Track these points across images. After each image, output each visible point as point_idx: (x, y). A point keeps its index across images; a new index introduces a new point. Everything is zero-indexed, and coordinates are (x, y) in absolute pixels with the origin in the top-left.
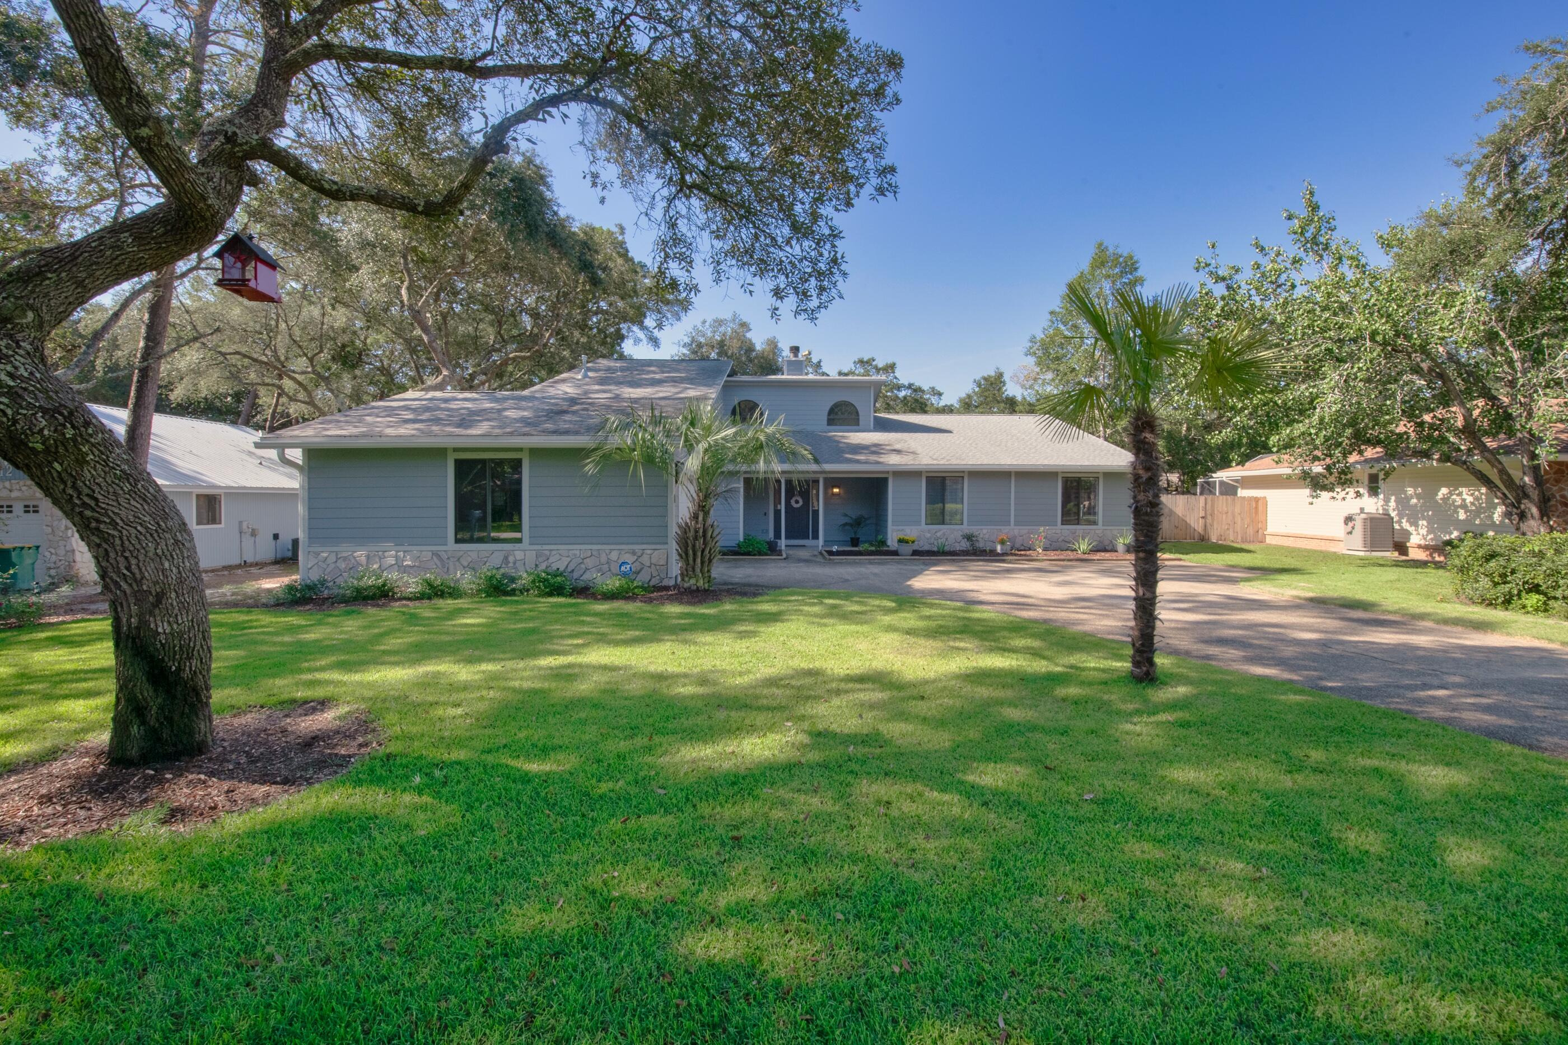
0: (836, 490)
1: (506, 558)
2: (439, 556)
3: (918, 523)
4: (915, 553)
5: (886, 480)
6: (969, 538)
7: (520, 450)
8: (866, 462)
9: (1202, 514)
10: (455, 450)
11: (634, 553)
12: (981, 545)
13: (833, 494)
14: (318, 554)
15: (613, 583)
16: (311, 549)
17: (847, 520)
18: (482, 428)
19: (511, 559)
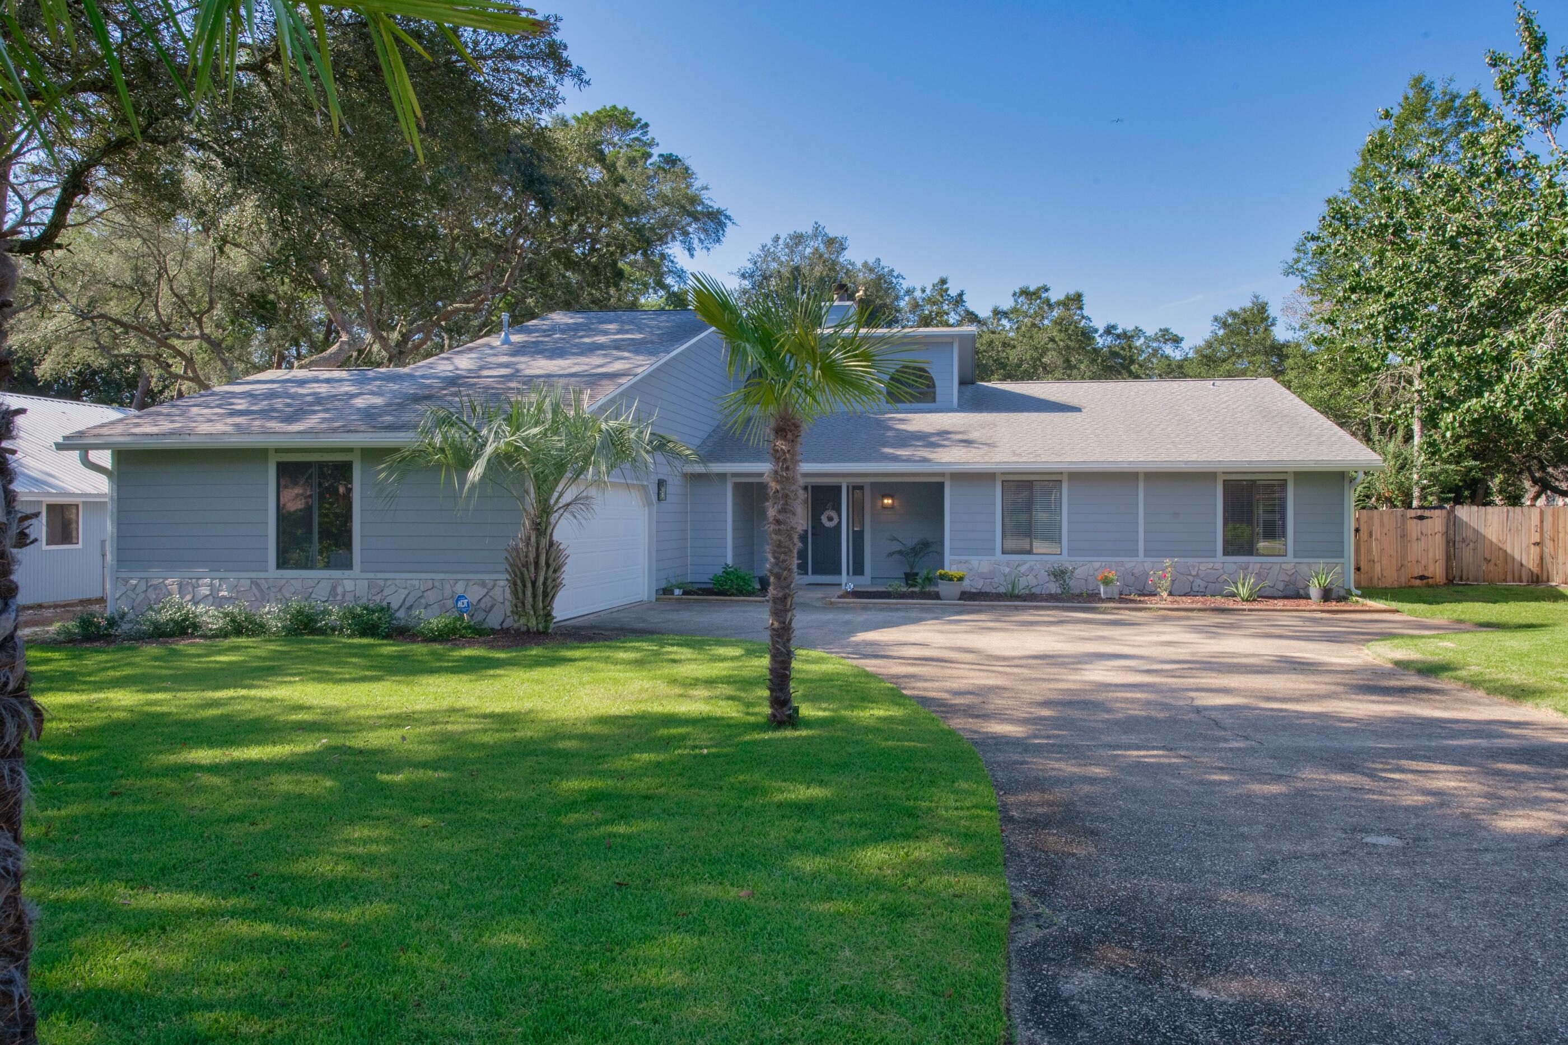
0: (888, 501)
1: (334, 589)
2: (258, 585)
3: (992, 551)
4: (966, 596)
5: (941, 486)
6: (1059, 575)
7: (350, 450)
8: (908, 460)
9: (1536, 538)
10: (277, 451)
11: (483, 584)
12: (1075, 585)
13: (885, 508)
14: (126, 581)
15: (436, 622)
16: (119, 575)
17: (897, 547)
18: (311, 422)
19: (340, 590)
